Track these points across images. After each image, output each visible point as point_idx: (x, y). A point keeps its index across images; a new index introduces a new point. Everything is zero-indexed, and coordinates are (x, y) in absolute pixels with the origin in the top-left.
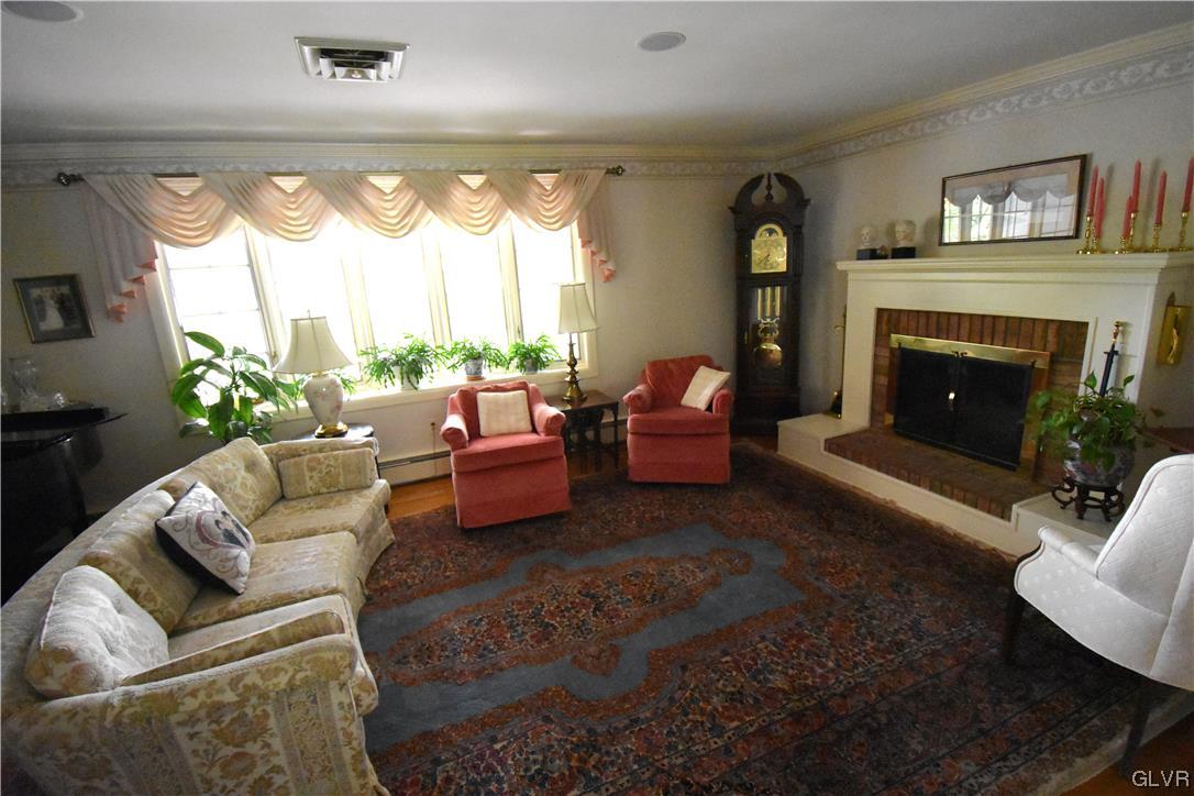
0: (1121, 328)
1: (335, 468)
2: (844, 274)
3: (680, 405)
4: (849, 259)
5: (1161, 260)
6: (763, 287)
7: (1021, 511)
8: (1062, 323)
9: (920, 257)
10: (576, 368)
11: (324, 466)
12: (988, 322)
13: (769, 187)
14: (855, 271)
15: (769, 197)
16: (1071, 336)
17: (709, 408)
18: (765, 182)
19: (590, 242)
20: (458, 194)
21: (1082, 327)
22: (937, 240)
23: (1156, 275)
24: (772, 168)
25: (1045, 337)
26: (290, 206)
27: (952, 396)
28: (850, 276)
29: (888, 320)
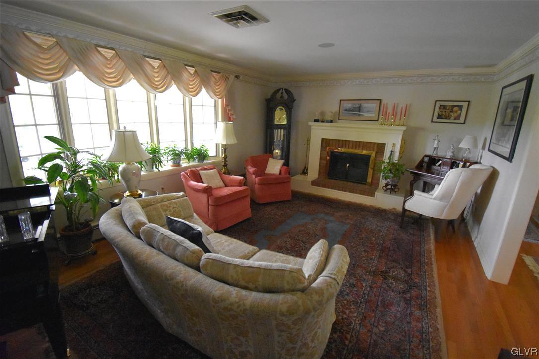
0: (394, 145)
1: (178, 208)
2: (310, 126)
3: (265, 173)
4: (311, 122)
5: (404, 128)
6: (278, 129)
7: (378, 194)
8: (378, 144)
9: (334, 123)
10: (227, 159)
11: (171, 208)
12: (358, 143)
13: (282, 93)
14: (313, 126)
15: (282, 97)
16: (380, 147)
17: (280, 173)
18: (281, 91)
19: (228, 105)
20: (185, 75)
21: (384, 145)
22: (338, 118)
23: (402, 133)
24: (284, 86)
25: (373, 148)
26: (108, 66)
27: (348, 165)
28: (312, 127)
29: (325, 142)
